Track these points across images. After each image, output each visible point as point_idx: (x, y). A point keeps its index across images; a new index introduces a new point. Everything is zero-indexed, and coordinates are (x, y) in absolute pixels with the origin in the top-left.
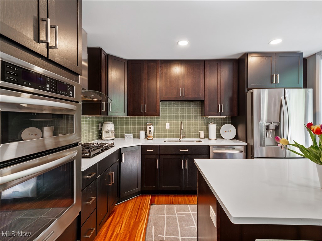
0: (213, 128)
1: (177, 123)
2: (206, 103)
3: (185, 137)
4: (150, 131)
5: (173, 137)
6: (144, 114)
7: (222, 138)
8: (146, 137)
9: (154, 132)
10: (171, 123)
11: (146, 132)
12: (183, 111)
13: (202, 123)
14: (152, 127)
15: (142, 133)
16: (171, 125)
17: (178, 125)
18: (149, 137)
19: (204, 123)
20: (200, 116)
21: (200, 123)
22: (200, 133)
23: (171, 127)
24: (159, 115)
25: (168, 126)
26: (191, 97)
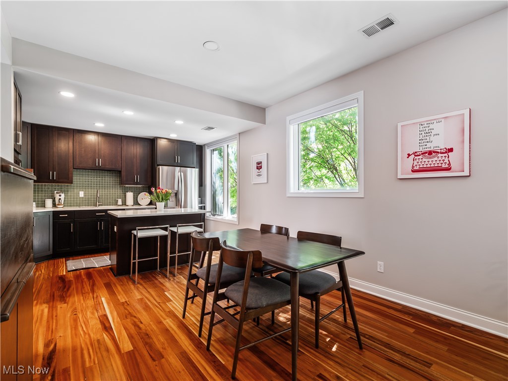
0: (130, 196)
1: (93, 192)
2: (123, 173)
3: (101, 205)
4: (60, 199)
5: (88, 206)
6: (53, 181)
7: (139, 204)
8: (54, 205)
9: (64, 201)
10: (85, 191)
11: (54, 201)
12: (99, 180)
13: (120, 191)
14: (63, 195)
15: (49, 202)
16: (84, 193)
17: (94, 193)
18: (58, 205)
19: (122, 191)
20: (118, 185)
21: (117, 191)
22: (117, 200)
23: (85, 196)
24: (72, 183)
25: (82, 194)
26: (108, 167)
